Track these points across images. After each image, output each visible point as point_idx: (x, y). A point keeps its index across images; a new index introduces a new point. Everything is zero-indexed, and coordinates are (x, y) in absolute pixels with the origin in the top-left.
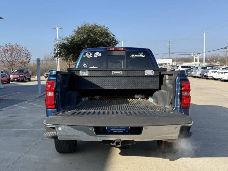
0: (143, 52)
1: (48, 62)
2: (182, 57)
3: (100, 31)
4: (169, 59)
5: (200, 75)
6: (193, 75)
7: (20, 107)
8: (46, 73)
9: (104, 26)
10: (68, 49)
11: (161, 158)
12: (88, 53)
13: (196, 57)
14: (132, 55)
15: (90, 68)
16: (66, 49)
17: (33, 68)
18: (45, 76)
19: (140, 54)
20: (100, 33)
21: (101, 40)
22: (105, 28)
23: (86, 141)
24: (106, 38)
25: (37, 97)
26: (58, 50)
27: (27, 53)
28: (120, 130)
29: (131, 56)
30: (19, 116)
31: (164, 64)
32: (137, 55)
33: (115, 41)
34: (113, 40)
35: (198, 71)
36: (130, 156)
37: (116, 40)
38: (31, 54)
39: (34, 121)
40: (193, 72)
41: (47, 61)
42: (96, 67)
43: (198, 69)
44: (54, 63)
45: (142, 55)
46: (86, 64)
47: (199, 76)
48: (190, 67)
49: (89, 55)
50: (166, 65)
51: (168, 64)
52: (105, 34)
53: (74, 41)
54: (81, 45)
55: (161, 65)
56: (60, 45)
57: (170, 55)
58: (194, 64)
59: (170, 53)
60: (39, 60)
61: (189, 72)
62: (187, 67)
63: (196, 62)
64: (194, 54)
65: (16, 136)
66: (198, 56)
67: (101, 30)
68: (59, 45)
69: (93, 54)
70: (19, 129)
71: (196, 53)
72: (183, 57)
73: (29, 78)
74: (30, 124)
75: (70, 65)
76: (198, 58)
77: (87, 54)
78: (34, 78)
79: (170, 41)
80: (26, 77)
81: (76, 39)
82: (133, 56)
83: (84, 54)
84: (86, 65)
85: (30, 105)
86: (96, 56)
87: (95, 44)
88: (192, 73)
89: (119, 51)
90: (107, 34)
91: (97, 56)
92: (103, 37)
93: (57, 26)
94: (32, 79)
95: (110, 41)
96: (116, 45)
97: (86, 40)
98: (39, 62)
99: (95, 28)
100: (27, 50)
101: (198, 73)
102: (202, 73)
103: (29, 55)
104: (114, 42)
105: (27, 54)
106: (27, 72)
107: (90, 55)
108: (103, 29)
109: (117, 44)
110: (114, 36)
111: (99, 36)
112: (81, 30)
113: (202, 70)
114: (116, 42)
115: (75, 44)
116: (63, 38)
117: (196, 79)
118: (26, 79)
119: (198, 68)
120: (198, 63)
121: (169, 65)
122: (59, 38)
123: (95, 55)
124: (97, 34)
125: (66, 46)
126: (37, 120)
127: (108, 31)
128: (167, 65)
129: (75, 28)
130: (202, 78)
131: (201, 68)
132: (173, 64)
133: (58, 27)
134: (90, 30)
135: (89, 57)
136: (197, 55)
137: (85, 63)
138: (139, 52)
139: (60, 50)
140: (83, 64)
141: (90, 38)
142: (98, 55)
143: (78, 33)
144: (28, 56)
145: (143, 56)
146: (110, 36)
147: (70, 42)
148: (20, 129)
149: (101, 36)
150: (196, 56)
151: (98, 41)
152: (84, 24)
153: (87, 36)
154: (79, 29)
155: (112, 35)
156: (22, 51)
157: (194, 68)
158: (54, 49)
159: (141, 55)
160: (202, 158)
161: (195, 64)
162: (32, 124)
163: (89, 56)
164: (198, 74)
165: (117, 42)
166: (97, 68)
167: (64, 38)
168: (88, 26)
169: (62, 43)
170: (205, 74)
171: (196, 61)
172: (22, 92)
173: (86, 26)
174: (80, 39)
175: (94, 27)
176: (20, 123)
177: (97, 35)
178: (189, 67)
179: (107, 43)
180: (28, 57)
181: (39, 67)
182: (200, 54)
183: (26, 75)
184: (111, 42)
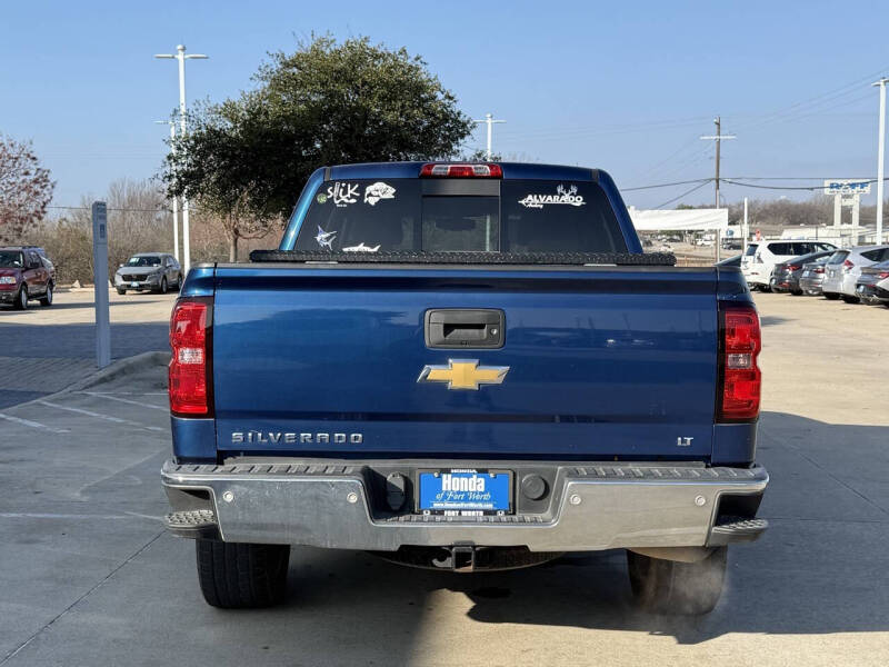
0: (576, 184)
1: (130, 216)
2: (778, 200)
3: (386, 77)
4: (713, 207)
5: (858, 286)
6: (826, 289)
7: (20, 420)
8: (124, 270)
9: (403, 52)
10: (233, 157)
11: (644, 634)
12: (337, 185)
13: (848, 202)
14: (530, 197)
15: (346, 250)
16: (223, 156)
17: (59, 247)
18: (120, 282)
19: (562, 194)
20: (386, 85)
21: (389, 117)
22: (409, 62)
23: (334, 546)
24: (413, 107)
25: (93, 378)
26: (186, 163)
27: (33, 172)
28: (472, 505)
29: (523, 202)
30: (22, 460)
31: (691, 232)
32: (550, 197)
33: (456, 121)
34: (446, 118)
35: (846, 267)
36: (512, 625)
37: (461, 118)
38: (52, 178)
39: (92, 483)
40: (823, 271)
41: (125, 210)
42: (373, 247)
43: (849, 258)
44: (159, 220)
45: (571, 199)
46: (328, 235)
47: (852, 292)
48: (814, 251)
49: (343, 196)
50: (698, 236)
51: (711, 231)
52: (408, 89)
53: (263, 123)
54: (294, 140)
55: (675, 237)
56: (197, 141)
57: (718, 188)
58: (833, 234)
59: (718, 181)
60: (104, 210)
61: (806, 274)
62: (798, 248)
63: (846, 226)
64: (838, 186)
65: (20, 542)
66: (857, 198)
67: (389, 71)
68: (194, 138)
69: (361, 190)
70: (30, 515)
71: (845, 182)
72: (783, 197)
73: (43, 290)
74: (77, 494)
75: (236, 232)
76: (855, 203)
77: (332, 191)
78: (66, 291)
79: (718, 124)
80: (30, 285)
81: (273, 109)
82: (532, 201)
83: (322, 190)
84: (328, 239)
85: (67, 413)
86: (372, 201)
87: (359, 137)
88: (821, 275)
89: (473, 177)
90: (419, 88)
91: (377, 199)
92: (400, 104)
93: (180, 47)
94: (57, 298)
95: (432, 125)
96: (460, 141)
97: (319, 114)
98: (104, 218)
99: (362, 61)
100: (34, 159)
101: (846, 276)
102: (867, 278)
103: (42, 180)
104: (449, 129)
105: (32, 177)
106: (36, 265)
107: (345, 193)
108: (397, 65)
109: (462, 136)
110: (451, 98)
111: (382, 98)
112: (295, 70)
113: (868, 263)
114: (460, 129)
115: (268, 134)
116: (212, 105)
117: (840, 304)
118: (30, 297)
119: (848, 253)
120: (855, 228)
121: (713, 236)
122: (192, 108)
123: (370, 195)
124: (371, 88)
125: (224, 146)
126: (106, 477)
127: (424, 76)
128: (707, 237)
129: (269, 60)
130: (868, 303)
131: (862, 254)
132: (732, 233)
133: (184, 49)
134: (340, 72)
135: (342, 202)
136: (850, 191)
137: (325, 230)
138: (559, 183)
139: (198, 163)
140: (317, 233)
141: (337, 109)
142: (380, 193)
143: (280, 83)
144: (37, 187)
145: (578, 202)
146: (434, 98)
147: (244, 124)
148: (33, 513)
149: (390, 100)
150: (846, 197)
151: (376, 122)
152: (308, 44)
153: (322, 97)
154: (287, 65)
155: (440, 96)
156: (10, 163)
157: (830, 254)
158: (169, 158)
159: (567, 199)
160: (817, 636)
161: (842, 236)
162: (83, 492)
163: (344, 198)
164: (847, 282)
165: (464, 125)
166: (376, 249)
167: (216, 107)
168: (328, 52)
169: (204, 131)
170: (880, 284)
171: (847, 218)
172: (19, 354)
173: (317, 52)
174: (293, 114)
175: (359, 56)
176: (30, 490)
177: (369, 95)
178: (808, 251)
179: (416, 134)
180: (37, 193)
181: (101, 240)
182: (863, 185)
183: (29, 280)
184: (436, 126)
